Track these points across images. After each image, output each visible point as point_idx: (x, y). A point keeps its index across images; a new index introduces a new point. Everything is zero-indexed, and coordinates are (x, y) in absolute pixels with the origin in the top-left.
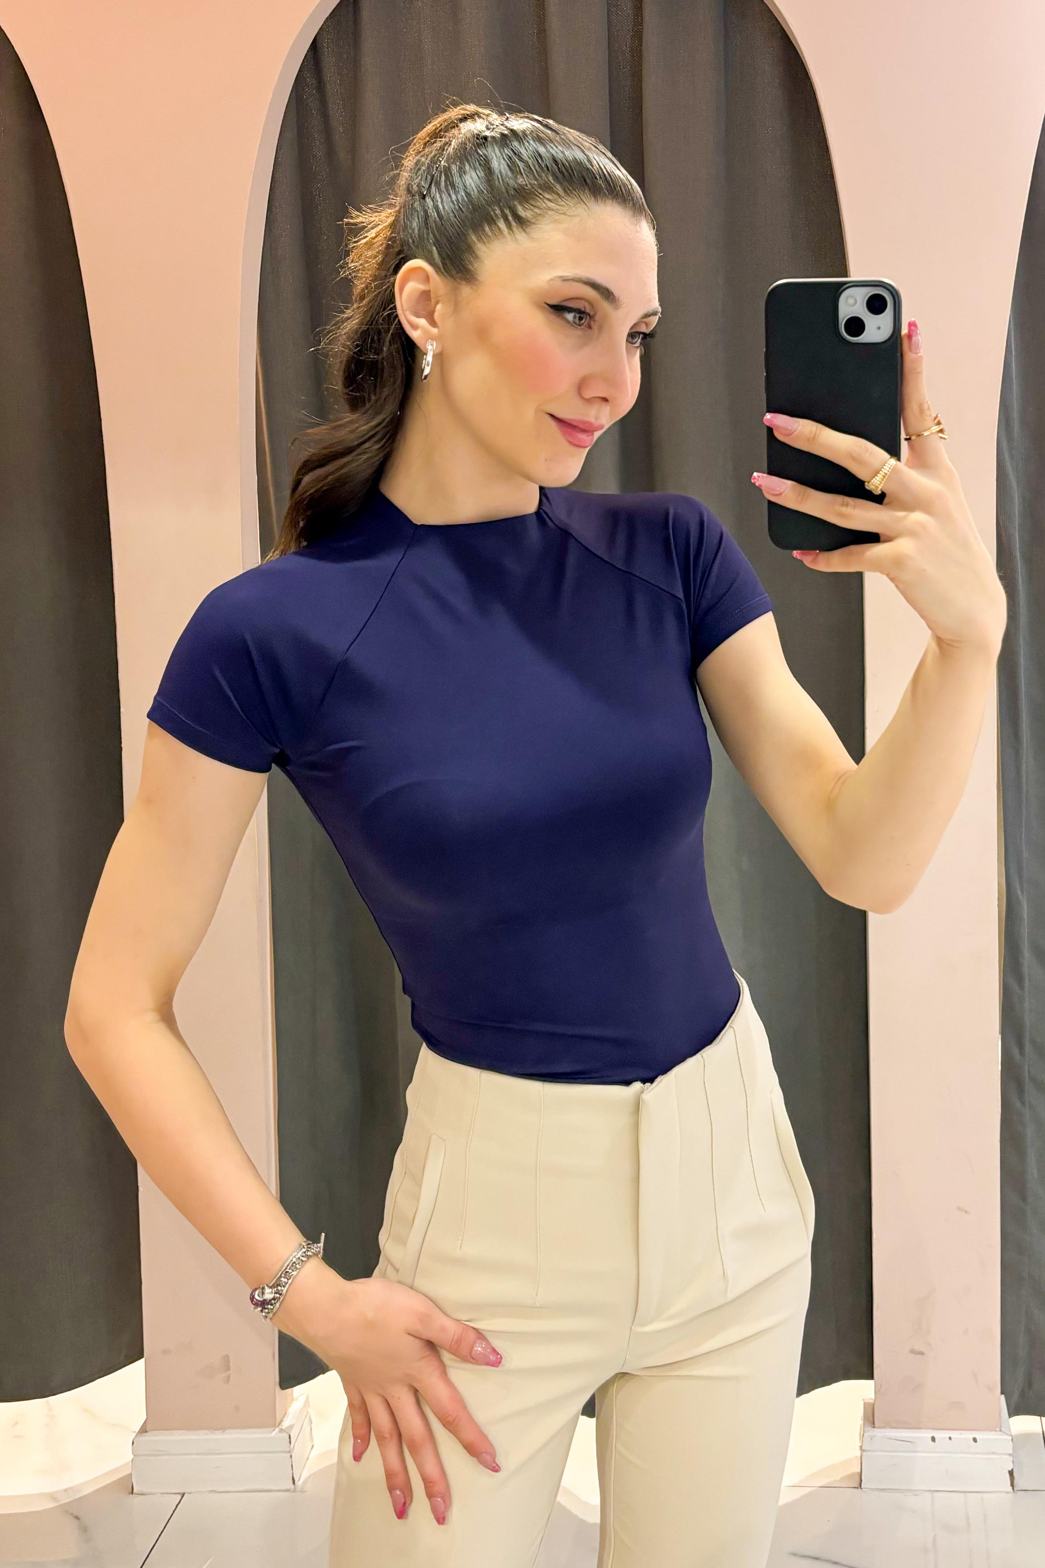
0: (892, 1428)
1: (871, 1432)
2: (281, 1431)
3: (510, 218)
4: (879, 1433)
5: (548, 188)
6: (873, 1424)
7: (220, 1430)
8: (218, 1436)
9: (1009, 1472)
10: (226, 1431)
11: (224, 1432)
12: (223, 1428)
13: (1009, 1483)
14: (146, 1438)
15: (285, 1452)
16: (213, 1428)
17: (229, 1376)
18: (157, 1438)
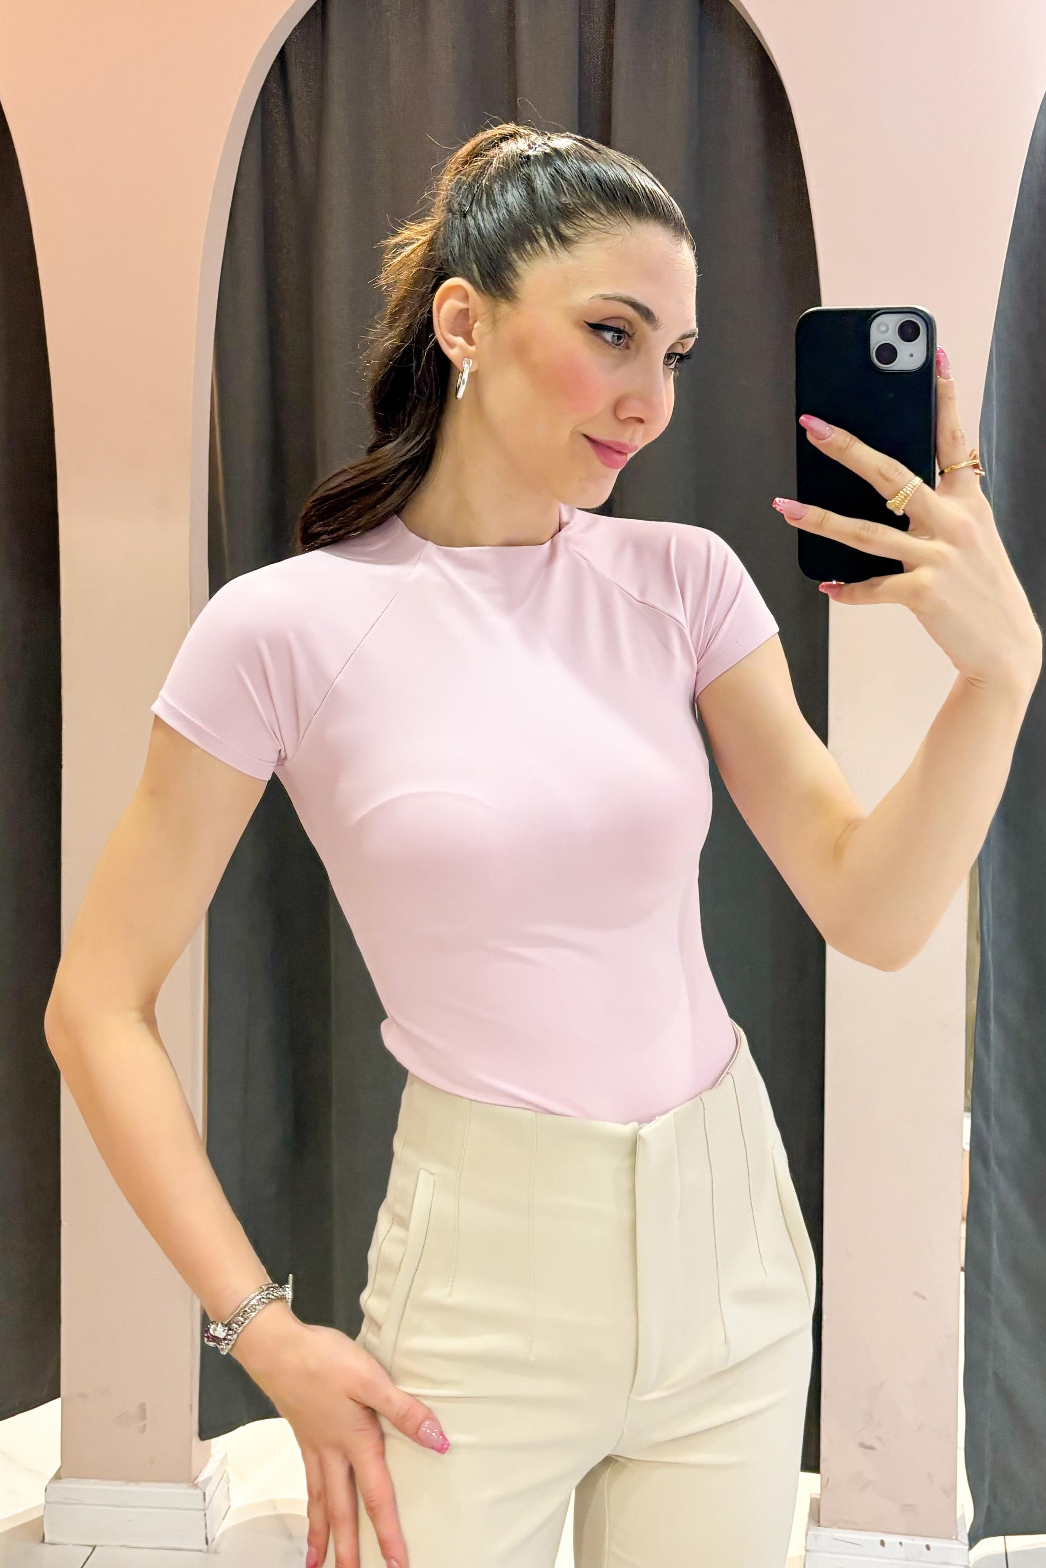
0: (839, 1528)
1: (816, 1531)
2: (196, 1486)
3: (552, 236)
4: (824, 1532)
5: (593, 208)
6: (818, 1522)
7: (134, 1481)
8: (132, 1488)
10: (142, 1484)
11: (138, 1484)
12: (138, 1481)
14: (58, 1485)
15: (199, 1510)
16: (128, 1480)
17: (145, 1426)
18: (70, 1486)
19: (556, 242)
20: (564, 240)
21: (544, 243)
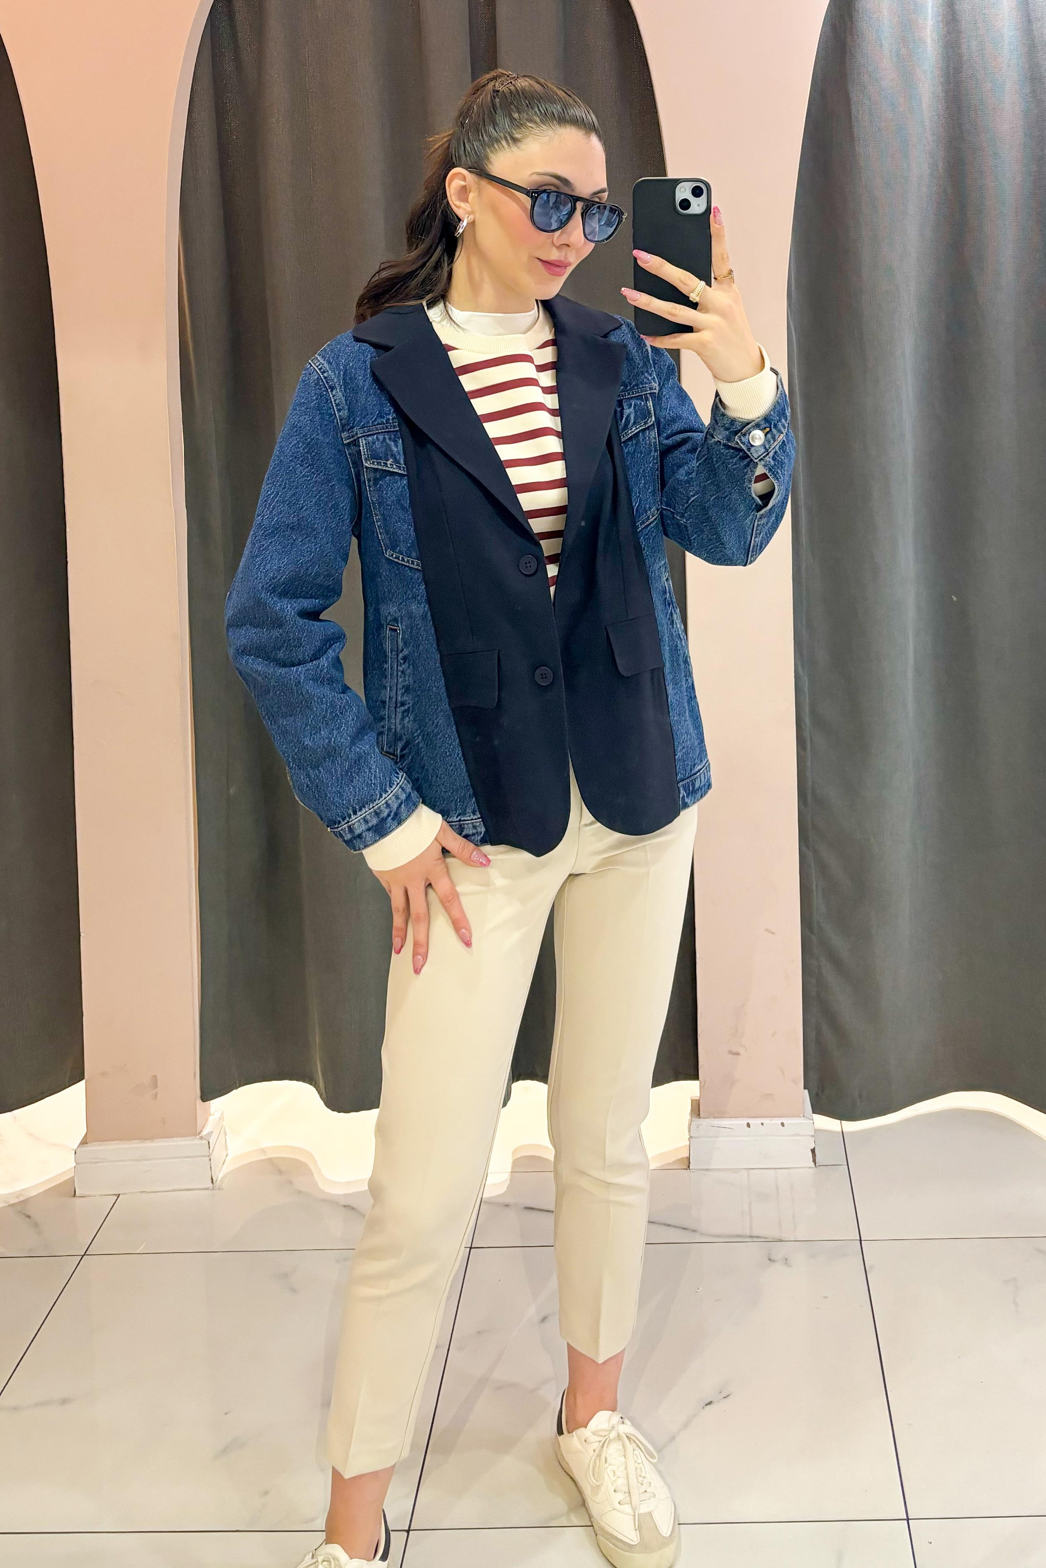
0: (715, 1118)
1: (697, 1121)
2: (201, 1138)
3: (509, 139)
4: (704, 1122)
6: (699, 1115)
7: (149, 1139)
8: (148, 1144)
9: (811, 1150)
10: (154, 1141)
11: (152, 1141)
12: (152, 1138)
13: (812, 1160)
14: (85, 1148)
15: (205, 1156)
16: (144, 1138)
17: (157, 1093)
18: (95, 1148)
19: (510, 141)
20: (515, 140)
21: (504, 143)
